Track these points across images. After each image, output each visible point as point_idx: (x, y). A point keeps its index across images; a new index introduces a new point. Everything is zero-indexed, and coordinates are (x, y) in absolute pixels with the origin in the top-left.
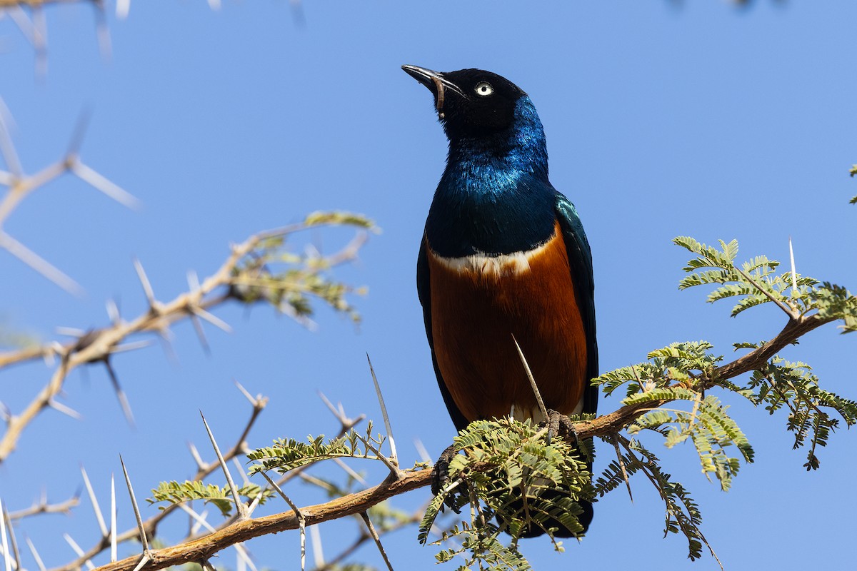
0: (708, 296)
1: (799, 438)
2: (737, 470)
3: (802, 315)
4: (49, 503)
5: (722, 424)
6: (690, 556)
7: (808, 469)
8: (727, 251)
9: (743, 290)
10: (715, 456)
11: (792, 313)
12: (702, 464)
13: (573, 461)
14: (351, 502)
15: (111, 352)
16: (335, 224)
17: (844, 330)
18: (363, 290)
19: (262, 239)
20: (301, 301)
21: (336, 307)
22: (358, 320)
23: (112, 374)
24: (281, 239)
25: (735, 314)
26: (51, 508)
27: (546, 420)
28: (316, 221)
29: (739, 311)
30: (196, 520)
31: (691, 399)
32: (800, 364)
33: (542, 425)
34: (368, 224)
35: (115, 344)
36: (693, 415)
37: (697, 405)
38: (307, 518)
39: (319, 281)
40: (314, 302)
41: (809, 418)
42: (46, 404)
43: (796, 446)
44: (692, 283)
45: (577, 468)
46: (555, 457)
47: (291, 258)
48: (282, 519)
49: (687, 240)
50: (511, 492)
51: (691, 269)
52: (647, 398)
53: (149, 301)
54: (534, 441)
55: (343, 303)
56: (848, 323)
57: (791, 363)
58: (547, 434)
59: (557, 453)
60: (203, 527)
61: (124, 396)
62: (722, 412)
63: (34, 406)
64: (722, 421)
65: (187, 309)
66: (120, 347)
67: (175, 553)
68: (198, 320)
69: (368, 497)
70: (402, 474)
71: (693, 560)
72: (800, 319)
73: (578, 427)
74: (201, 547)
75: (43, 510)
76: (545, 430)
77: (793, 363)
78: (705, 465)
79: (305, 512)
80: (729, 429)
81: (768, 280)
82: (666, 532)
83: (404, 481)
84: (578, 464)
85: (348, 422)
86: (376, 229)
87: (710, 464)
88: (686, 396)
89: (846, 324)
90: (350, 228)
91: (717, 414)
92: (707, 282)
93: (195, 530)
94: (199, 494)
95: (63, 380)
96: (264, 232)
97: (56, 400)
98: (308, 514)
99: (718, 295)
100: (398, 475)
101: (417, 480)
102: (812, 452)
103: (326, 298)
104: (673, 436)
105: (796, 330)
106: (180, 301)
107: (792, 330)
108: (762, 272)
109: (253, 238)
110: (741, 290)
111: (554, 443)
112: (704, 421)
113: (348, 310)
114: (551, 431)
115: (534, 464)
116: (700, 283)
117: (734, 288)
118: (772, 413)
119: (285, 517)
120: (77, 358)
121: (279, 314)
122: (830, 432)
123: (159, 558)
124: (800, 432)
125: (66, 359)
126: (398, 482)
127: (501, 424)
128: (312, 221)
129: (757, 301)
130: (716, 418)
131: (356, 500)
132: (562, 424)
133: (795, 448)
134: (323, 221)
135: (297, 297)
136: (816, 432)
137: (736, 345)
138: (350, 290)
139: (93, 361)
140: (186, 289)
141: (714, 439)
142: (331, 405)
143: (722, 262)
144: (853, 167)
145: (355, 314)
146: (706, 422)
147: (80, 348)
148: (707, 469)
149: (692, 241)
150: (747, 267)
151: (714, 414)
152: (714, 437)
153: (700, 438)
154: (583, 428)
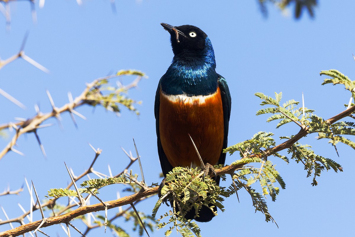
0: (267, 119)
1: (309, 173)
2: (279, 192)
3: (306, 127)
4: (11, 190)
5: (272, 173)
6: (266, 220)
7: (313, 186)
8: (277, 97)
9: (282, 117)
10: (269, 187)
11: (302, 126)
12: (263, 191)
13: (213, 186)
14: (126, 200)
15: (36, 128)
16: (129, 75)
17: (318, 138)
18: (140, 102)
19: (99, 81)
20: (115, 106)
21: (130, 109)
22: (139, 114)
23: (37, 137)
24: (106, 81)
25: (278, 127)
26: (11, 193)
27: (204, 168)
28: (121, 74)
29: (280, 126)
30: (71, 199)
31: (261, 162)
32: (307, 145)
33: (202, 170)
34: (143, 74)
35: (38, 125)
36: (261, 170)
37: (263, 165)
38: (108, 206)
39: (123, 98)
40: (120, 107)
41: (312, 165)
42: (10, 150)
43: (308, 176)
44: (261, 113)
45: (215, 189)
46: (204, 187)
47: (111, 89)
48: (98, 206)
49: (260, 94)
50: (185, 203)
51: (263, 105)
52: (242, 162)
53: (52, 107)
54: (197, 179)
55: (132, 107)
56: (320, 135)
57: (303, 145)
58: (203, 175)
59: (205, 185)
60: (74, 202)
61: (42, 146)
62: (273, 168)
63: (5, 150)
64: (272, 172)
65: (68, 110)
66: (40, 126)
67: (55, 219)
68: (73, 114)
69: (133, 198)
70: (146, 188)
71: (267, 222)
72: (305, 128)
73: (217, 171)
74: (66, 217)
75: (8, 193)
76: (203, 172)
77: (304, 145)
78: (264, 192)
79: (107, 204)
80: (275, 175)
81: (293, 111)
82: (256, 210)
83: (147, 191)
84: (215, 187)
85: (134, 159)
86: (145, 76)
87: (266, 191)
88: (258, 161)
89: (319, 136)
90: (135, 76)
91: (270, 169)
92: (268, 113)
93: (71, 203)
94: (66, 194)
95: (17, 140)
96: (100, 78)
97: (14, 148)
98: (109, 205)
99: (271, 119)
100: (145, 189)
101: (152, 191)
102: (314, 179)
103: (125, 105)
104: (250, 181)
105: (303, 133)
106: (65, 107)
107: (302, 133)
108: (291, 108)
109: (96, 81)
110: (281, 117)
111: (206, 179)
112: (265, 172)
113: (135, 110)
114: (205, 174)
115: (196, 190)
116: (265, 113)
117: (278, 115)
118: (298, 162)
119: (100, 206)
120: (23, 130)
121: (107, 111)
122: (321, 171)
123: (48, 221)
124: (309, 171)
125: (18, 131)
126: (145, 192)
127: (184, 170)
128: (119, 74)
129: (287, 122)
130: (270, 171)
131: (128, 199)
132: (210, 170)
133: (307, 177)
134: (124, 74)
135: (114, 105)
136: (316, 171)
137: (281, 137)
138: (135, 102)
139: (29, 132)
140: (68, 102)
141: (269, 180)
142: (126, 152)
143: (275, 103)
144: (321, 72)
145: (137, 112)
146: (266, 173)
147: (24, 125)
148: (265, 193)
149: (262, 95)
150: (285, 105)
151: (269, 169)
152: (268, 179)
153: (262, 180)
154: (219, 171)
